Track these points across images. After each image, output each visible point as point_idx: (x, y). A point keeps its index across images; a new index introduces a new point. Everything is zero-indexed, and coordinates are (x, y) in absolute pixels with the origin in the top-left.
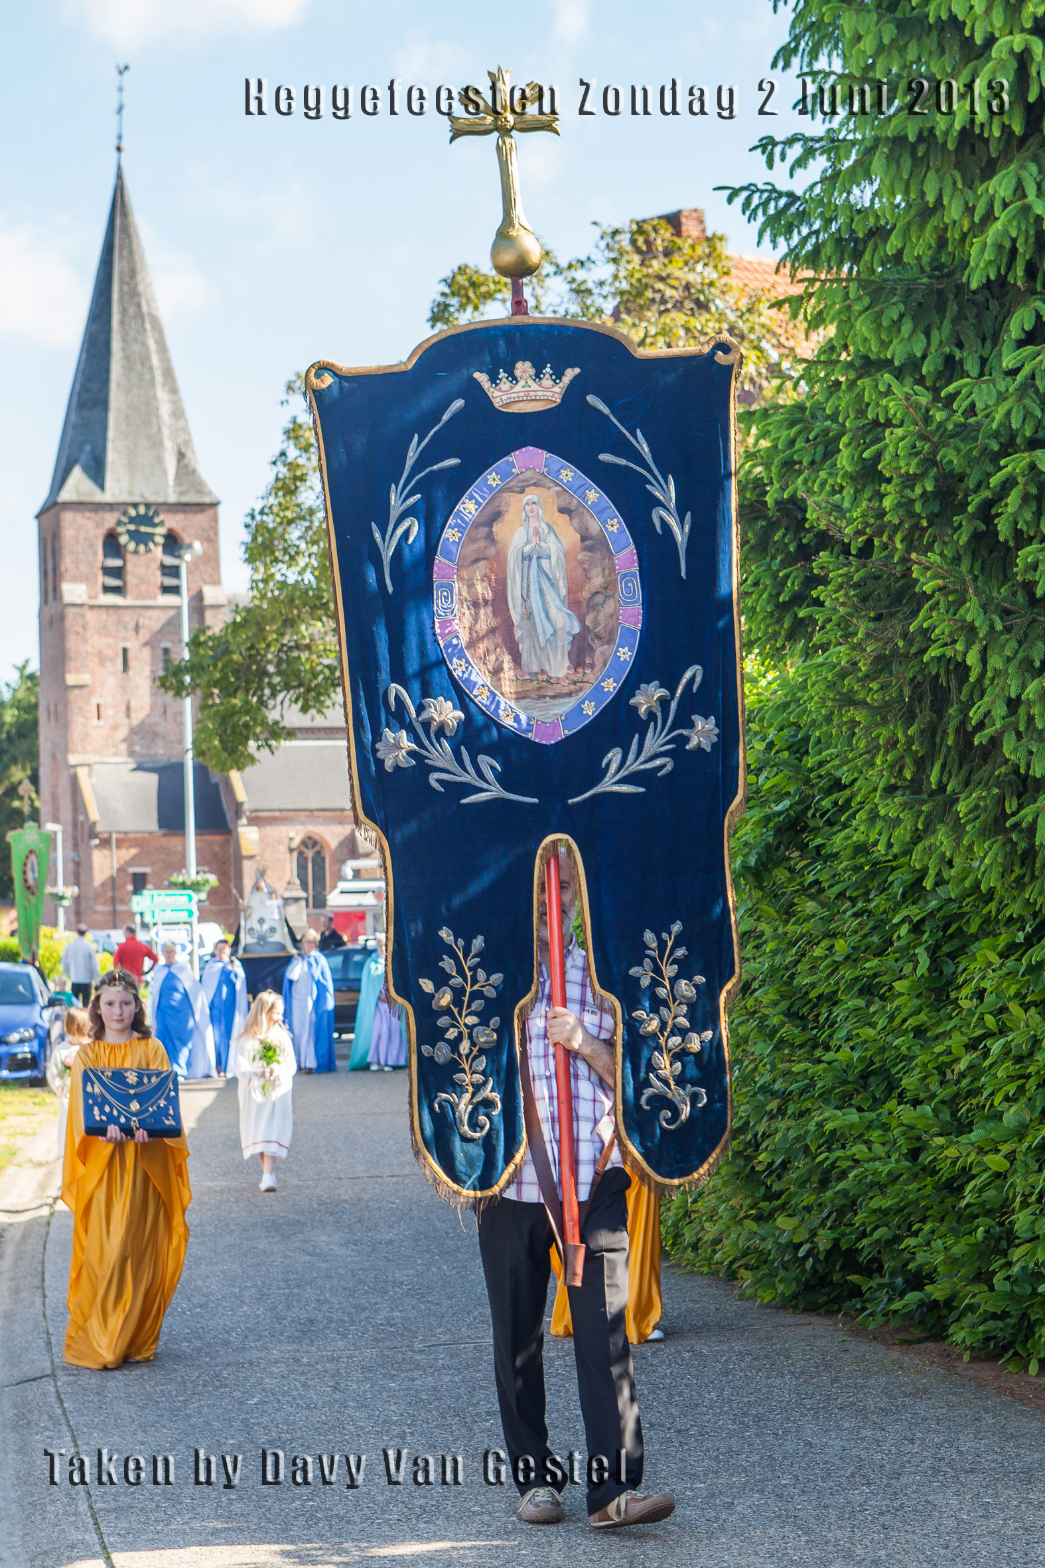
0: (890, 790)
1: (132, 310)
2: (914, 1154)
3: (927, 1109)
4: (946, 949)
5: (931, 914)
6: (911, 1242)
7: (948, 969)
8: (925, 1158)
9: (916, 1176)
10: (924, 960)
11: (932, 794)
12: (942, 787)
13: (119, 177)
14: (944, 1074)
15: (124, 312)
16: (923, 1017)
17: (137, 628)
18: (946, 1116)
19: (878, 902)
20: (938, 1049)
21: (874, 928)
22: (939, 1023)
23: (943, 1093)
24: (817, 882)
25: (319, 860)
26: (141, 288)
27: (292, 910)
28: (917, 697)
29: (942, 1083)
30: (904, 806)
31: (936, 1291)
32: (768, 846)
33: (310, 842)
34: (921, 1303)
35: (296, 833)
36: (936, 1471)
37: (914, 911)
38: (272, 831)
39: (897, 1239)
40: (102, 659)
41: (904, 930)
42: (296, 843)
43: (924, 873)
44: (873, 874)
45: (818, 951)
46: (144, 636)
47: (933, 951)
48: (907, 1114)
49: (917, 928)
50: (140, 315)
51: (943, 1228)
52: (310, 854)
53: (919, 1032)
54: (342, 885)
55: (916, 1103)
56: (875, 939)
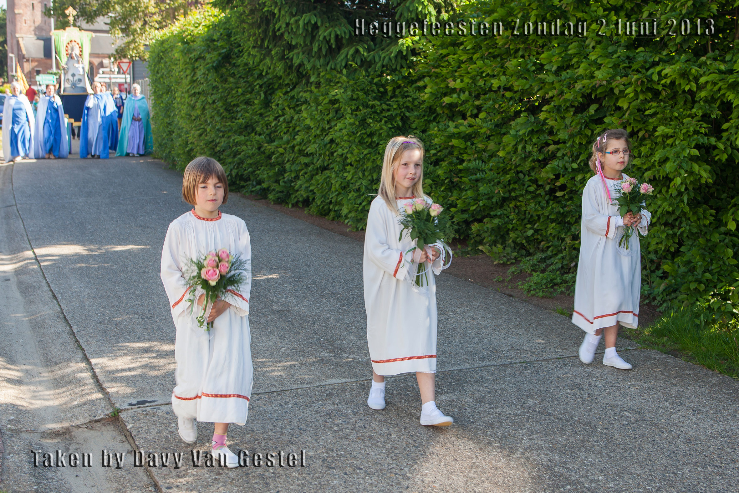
0: (254, 47)
2: (259, 148)
3: (263, 137)
4: (269, 92)
5: (265, 83)
6: (258, 172)
7: (269, 97)
8: (262, 149)
9: (259, 155)
10: (263, 96)
11: (265, 49)
12: (268, 47)
14: (267, 126)
16: (262, 111)
18: (268, 138)
19: (250, 79)
20: (266, 119)
21: (249, 86)
22: (266, 112)
23: (267, 132)
24: (233, 73)
25: (92, 68)
28: (262, 21)
29: (267, 129)
30: (257, 52)
31: (265, 185)
32: (220, 62)
34: (261, 189)
36: (263, 231)
37: (260, 82)
39: (254, 171)
40: (26, 6)
41: (257, 87)
43: (263, 71)
44: (249, 71)
45: (234, 92)
47: (265, 93)
48: (257, 138)
49: (261, 87)
51: (267, 168)
53: (261, 115)
54: (99, 76)
55: (260, 135)
56: (249, 89)
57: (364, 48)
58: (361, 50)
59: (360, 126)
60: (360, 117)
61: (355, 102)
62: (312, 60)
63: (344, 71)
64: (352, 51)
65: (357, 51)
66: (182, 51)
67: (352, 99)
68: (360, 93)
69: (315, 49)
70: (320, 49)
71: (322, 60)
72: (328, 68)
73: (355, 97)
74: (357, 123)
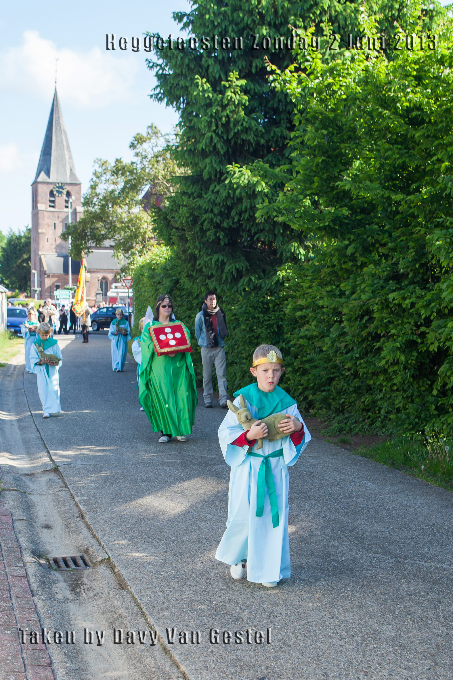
1: (58, 128)
13: (56, 90)
15: (56, 129)
17: (58, 217)
25: (106, 283)
26: (61, 122)
27: (98, 296)
28: (191, 259)
33: (104, 278)
35: (100, 276)
37: (196, 301)
38: (93, 274)
40: (49, 226)
42: (100, 278)
46: (60, 219)
50: (61, 129)
52: (104, 281)
54: (111, 290)
57: (255, 277)
58: (253, 278)
59: (249, 331)
60: (249, 325)
61: (247, 315)
62: (222, 285)
63: (243, 293)
64: (247, 279)
65: (250, 280)
66: (149, 277)
67: (245, 313)
68: (250, 309)
69: (224, 278)
70: (227, 278)
71: (228, 286)
72: (233, 291)
73: (247, 311)
74: (248, 329)
